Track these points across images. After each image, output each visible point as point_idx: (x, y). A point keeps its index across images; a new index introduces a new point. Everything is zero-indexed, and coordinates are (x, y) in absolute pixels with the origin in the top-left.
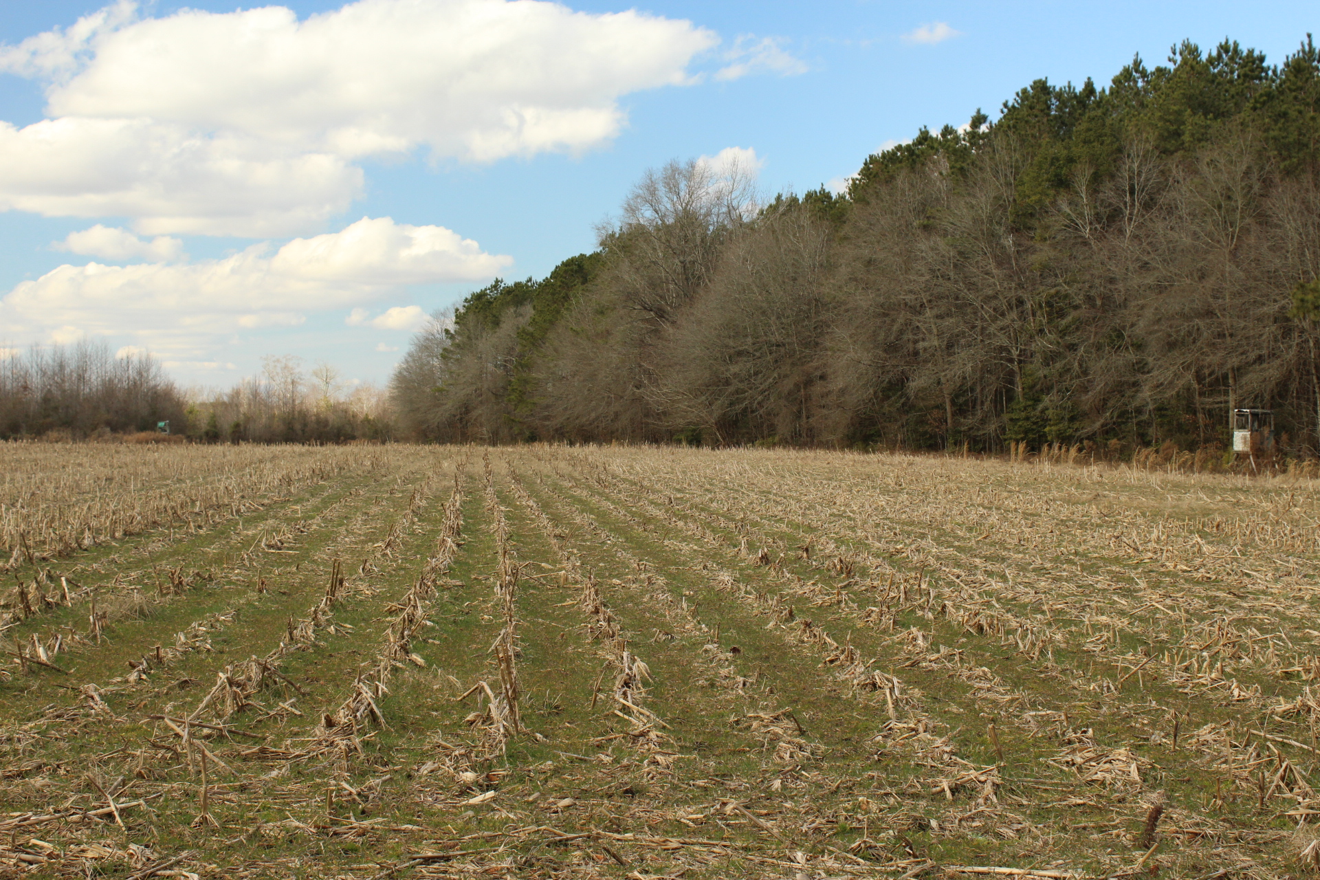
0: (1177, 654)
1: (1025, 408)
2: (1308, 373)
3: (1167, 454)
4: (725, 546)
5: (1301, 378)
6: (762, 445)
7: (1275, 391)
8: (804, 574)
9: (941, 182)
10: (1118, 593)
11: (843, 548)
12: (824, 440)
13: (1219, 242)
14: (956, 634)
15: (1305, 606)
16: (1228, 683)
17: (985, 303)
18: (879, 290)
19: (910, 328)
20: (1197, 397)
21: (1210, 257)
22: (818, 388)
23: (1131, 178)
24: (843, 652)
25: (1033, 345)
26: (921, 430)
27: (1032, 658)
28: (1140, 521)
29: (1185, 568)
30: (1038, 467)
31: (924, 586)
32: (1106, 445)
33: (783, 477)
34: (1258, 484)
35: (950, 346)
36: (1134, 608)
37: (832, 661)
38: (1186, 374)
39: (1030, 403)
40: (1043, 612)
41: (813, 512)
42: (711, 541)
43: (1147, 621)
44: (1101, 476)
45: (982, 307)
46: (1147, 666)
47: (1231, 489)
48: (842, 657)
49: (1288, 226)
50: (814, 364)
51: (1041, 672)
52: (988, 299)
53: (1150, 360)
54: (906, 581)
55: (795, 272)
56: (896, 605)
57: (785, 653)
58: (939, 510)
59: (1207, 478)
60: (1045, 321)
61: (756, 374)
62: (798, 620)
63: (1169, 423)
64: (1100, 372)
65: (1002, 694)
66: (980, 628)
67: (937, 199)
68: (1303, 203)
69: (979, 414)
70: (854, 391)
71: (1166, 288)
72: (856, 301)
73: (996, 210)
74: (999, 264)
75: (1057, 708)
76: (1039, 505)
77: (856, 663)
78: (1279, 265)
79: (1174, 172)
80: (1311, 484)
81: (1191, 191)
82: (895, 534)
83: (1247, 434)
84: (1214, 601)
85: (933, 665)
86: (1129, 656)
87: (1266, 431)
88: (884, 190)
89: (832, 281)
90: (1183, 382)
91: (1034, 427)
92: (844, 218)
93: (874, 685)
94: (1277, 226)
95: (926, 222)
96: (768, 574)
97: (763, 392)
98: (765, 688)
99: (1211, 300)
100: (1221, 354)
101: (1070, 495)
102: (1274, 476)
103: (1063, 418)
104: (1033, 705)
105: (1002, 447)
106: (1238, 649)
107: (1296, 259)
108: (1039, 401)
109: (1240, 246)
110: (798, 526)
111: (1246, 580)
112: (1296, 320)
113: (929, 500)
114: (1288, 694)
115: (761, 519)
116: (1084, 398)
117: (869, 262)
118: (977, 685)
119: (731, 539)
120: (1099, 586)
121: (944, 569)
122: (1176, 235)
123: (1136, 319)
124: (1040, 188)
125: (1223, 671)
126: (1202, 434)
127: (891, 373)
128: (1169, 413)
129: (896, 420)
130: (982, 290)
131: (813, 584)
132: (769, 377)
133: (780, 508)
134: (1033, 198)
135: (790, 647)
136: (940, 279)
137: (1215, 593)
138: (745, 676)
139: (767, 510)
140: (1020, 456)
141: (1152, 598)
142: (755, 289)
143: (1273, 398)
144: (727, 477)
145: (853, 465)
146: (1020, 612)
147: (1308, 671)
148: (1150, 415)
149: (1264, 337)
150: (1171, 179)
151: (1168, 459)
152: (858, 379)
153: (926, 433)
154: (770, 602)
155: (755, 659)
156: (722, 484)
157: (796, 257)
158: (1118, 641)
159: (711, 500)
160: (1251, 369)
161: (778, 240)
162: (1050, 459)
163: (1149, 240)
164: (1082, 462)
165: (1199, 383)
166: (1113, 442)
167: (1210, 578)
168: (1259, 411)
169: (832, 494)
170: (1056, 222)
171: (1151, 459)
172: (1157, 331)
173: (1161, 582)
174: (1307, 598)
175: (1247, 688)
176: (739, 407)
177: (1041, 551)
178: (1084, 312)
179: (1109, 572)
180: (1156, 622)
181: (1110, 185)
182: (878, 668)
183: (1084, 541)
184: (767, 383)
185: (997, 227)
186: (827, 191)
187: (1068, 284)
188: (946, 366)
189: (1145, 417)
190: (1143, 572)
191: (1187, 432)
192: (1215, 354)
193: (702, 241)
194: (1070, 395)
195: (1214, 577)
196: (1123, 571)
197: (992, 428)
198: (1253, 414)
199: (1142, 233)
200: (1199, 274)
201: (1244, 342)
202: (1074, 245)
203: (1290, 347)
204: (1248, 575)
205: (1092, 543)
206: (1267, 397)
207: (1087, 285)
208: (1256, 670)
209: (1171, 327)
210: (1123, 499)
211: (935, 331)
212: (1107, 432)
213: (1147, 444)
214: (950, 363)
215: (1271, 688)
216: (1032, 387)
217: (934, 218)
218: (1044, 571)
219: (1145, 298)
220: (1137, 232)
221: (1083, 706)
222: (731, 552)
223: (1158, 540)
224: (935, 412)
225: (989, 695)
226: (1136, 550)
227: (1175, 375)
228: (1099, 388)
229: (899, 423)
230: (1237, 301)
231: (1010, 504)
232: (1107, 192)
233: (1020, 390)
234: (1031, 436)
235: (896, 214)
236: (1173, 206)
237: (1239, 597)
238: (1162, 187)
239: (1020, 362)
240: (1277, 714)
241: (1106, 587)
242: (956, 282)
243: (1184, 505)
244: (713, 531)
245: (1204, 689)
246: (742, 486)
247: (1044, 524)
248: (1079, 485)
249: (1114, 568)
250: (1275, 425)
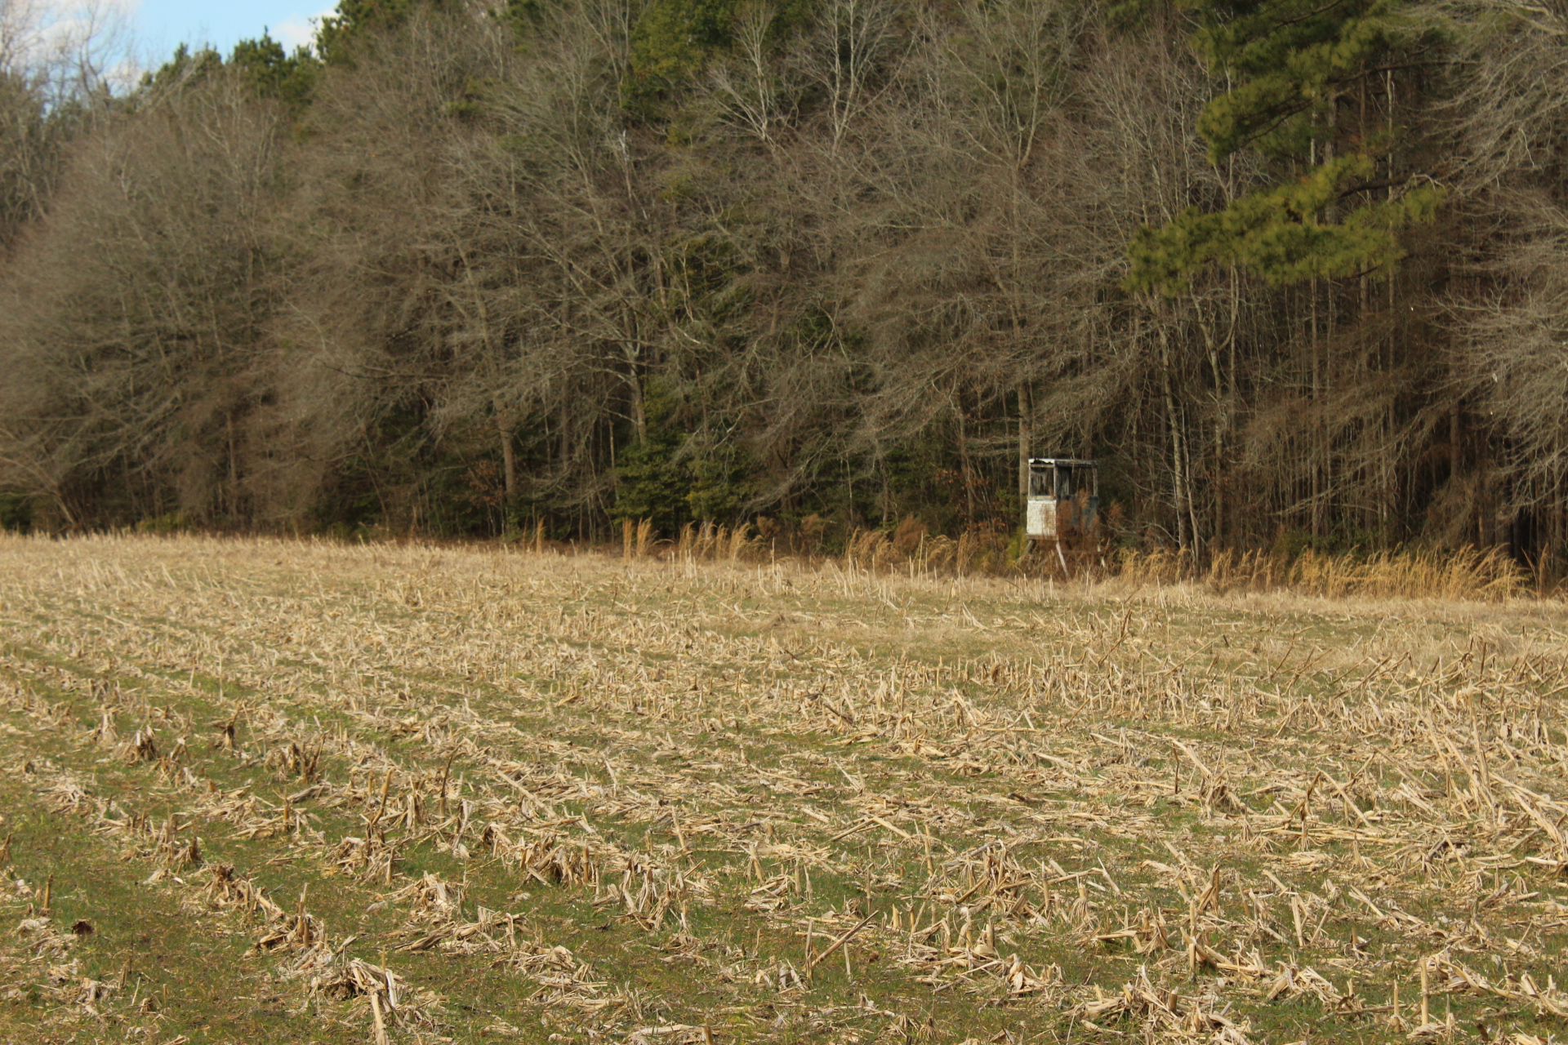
0: (914, 911)
1: (650, 458)
2: (1159, 392)
3: (908, 542)
4: (71, 725)
5: (1144, 402)
6: (151, 529)
7: (1101, 425)
8: (222, 776)
9: (493, 29)
10: (813, 801)
11: (302, 725)
12: (271, 519)
13: (1000, 151)
14: (510, 885)
15: (1145, 818)
16: (1004, 963)
17: (576, 260)
18: (375, 233)
19: (435, 306)
20: (962, 437)
21: (985, 179)
22: (259, 420)
23: (843, 31)
24: (292, 925)
25: (666, 339)
26: (456, 498)
27: (651, 926)
28: (857, 665)
29: (934, 751)
30: (673, 567)
31: (453, 795)
32: (798, 524)
33: (191, 590)
34: (1069, 596)
35: (510, 340)
36: (840, 828)
37: (270, 944)
38: (942, 393)
39: (660, 447)
40: (674, 840)
41: (245, 656)
42: (44, 717)
43: (863, 851)
44: (789, 584)
45: (570, 267)
46: (860, 935)
47: (1022, 605)
48: (291, 935)
49: (1122, 124)
50: (252, 373)
51: (667, 952)
52: (580, 252)
53: (878, 368)
54: (419, 785)
55: (214, 197)
56: (399, 832)
57: (181, 932)
58: (487, 651)
59: (980, 586)
60: (686, 294)
61: (139, 392)
62: (207, 866)
63: (913, 484)
64: (787, 391)
65: (592, 997)
66: (556, 873)
67: (486, 62)
68: (1149, 81)
69: (565, 469)
70: (329, 425)
71: (906, 235)
72: (332, 253)
73: (596, 85)
74: (602, 187)
75: (694, 1020)
76: (674, 639)
77: (318, 945)
78: (1108, 194)
79: (921, 20)
80: (1162, 594)
81: (951, 56)
82: (402, 697)
83: (1050, 503)
84: (984, 812)
85: (465, 944)
86: (828, 918)
87: (1083, 499)
88: (384, 43)
89: (286, 215)
90: (935, 409)
91: (667, 492)
92: (308, 95)
93: (351, 986)
94: (1103, 124)
95: (464, 105)
96: (153, 778)
97: (151, 427)
98: (139, 999)
99: (985, 257)
100: (1004, 357)
101: (730, 619)
102: (1099, 581)
103: (719, 475)
104: (650, 1016)
105: (607, 530)
106: (1025, 898)
107: (1138, 186)
108: (677, 443)
109: (1038, 159)
110: (215, 685)
111: (1042, 772)
112: (1136, 296)
113: (468, 631)
114: (1111, 984)
115: (144, 671)
116: (758, 438)
117: (357, 180)
118: (546, 981)
119: (82, 711)
120: (779, 788)
121: (492, 761)
122: (924, 138)
123: (852, 291)
124: (677, 45)
125: (995, 942)
126: (971, 505)
127: (400, 393)
128: (912, 465)
129: (409, 481)
130: (569, 235)
131: (241, 796)
132: (164, 399)
133: (181, 651)
134: (664, 63)
135: (192, 918)
136: (491, 213)
137: (986, 798)
138: (100, 978)
139: (156, 655)
140: (641, 547)
141: (874, 808)
142: (137, 229)
143: (1096, 437)
144: (80, 592)
145: (327, 567)
146: (631, 840)
147: (1146, 937)
148: (878, 470)
149: (1081, 326)
150: (914, 33)
151: (910, 550)
152: (337, 402)
153: (466, 504)
154: (154, 833)
155: (121, 944)
156: (70, 606)
157: (217, 168)
158: (809, 889)
159: (47, 637)
160: (1057, 384)
161: (179, 134)
162: (696, 553)
163: (875, 146)
164: (754, 556)
165: (965, 410)
166: (812, 520)
167: (978, 770)
168: (1072, 461)
169: (283, 621)
170: (706, 109)
171: (880, 551)
172: (888, 315)
173: (891, 778)
174: (1149, 802)
175: (1038, 971)
176: (106, 457)
177: (674, 724)
178: (758, 279)
179: (796, 762)
180: (878, 852)
181: (805, 42)
182: (361, 954)
183: (754, 704)
184: (160, 411)
185: (598, 118)
186: (275, 41)
187: (727, 224)
188: (503, 379)
189: (869, 473)
190: (860, 760)
191: (944, 501)
192: (993, 357)
193: (31, 132)
194: (733, 434)
195: (985, 768)
196: (822, 758)
197: (588, 494)
198: (1060, 468)
199: (862, 132)
200: (966, 209)
201: (1045, 336)
202: (740, 152)
203: (1126, 345)
204: (1047, 763)
205: (769, 708)
206: (1086, 436)
207: (763, 228)
208: (1056, 939)
209: (915, 306)
210: (827, 625)
211: (482, 311)
212: (800, 502)
213: (873, 523)
214: (509, 371)
215: (1078, 973)
216: (662, 418)
217: (479, 98)
218: (679, 763)
219: (868, 253)
220: (853, 131)
221: (741, 1015)
222: (81, 737)
223: (888, 701)
224: (483, 464)
225: (567, 999)
226: (848, 719)
227: (922, 396)
228: (784, 420)
229: (415, 486)
230: (1033, 261)
231: (619, 637)
232: (800, 54)
233: (641, 422)
234: (661, 509)
235: (408, 88)
236: (919, 83)
237: (1029, 803)
238: (898, 48)
239: (640, 370)
240: (1089, 1018)
241: (791, 788)
242: (521, 219)
243: (937, 636)
244: (48, 697)
245: (961, 975)
246: (108, 609)
247: (682, 674)
248: (748, 600)
249: (806, 754)
250: (1100, 487)
